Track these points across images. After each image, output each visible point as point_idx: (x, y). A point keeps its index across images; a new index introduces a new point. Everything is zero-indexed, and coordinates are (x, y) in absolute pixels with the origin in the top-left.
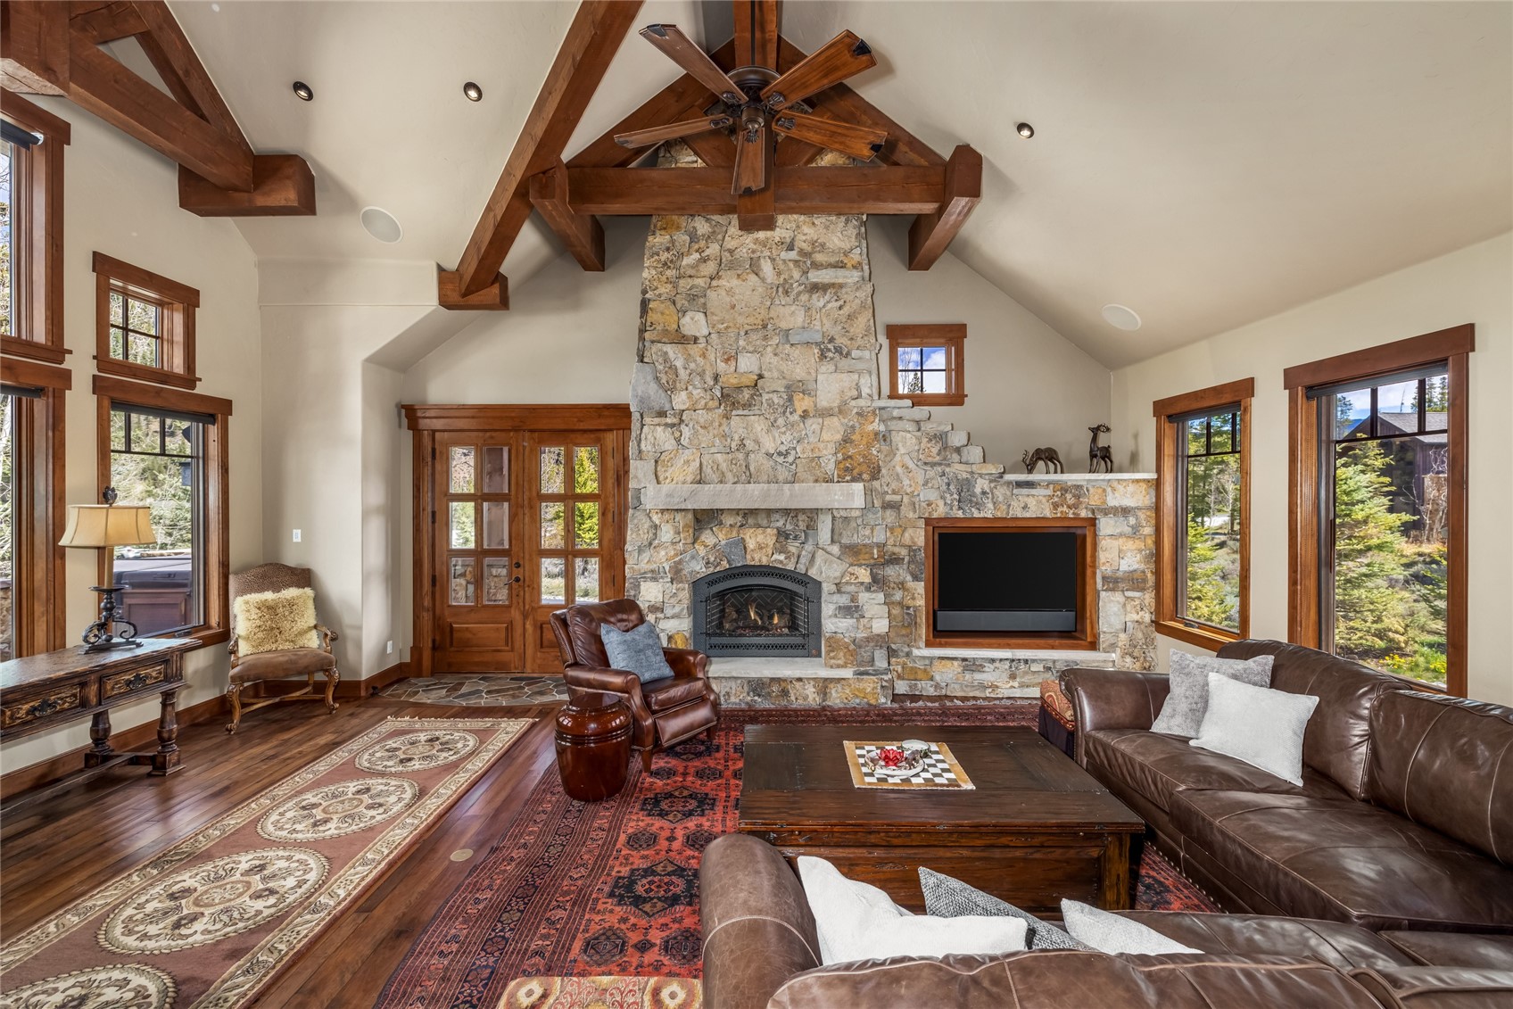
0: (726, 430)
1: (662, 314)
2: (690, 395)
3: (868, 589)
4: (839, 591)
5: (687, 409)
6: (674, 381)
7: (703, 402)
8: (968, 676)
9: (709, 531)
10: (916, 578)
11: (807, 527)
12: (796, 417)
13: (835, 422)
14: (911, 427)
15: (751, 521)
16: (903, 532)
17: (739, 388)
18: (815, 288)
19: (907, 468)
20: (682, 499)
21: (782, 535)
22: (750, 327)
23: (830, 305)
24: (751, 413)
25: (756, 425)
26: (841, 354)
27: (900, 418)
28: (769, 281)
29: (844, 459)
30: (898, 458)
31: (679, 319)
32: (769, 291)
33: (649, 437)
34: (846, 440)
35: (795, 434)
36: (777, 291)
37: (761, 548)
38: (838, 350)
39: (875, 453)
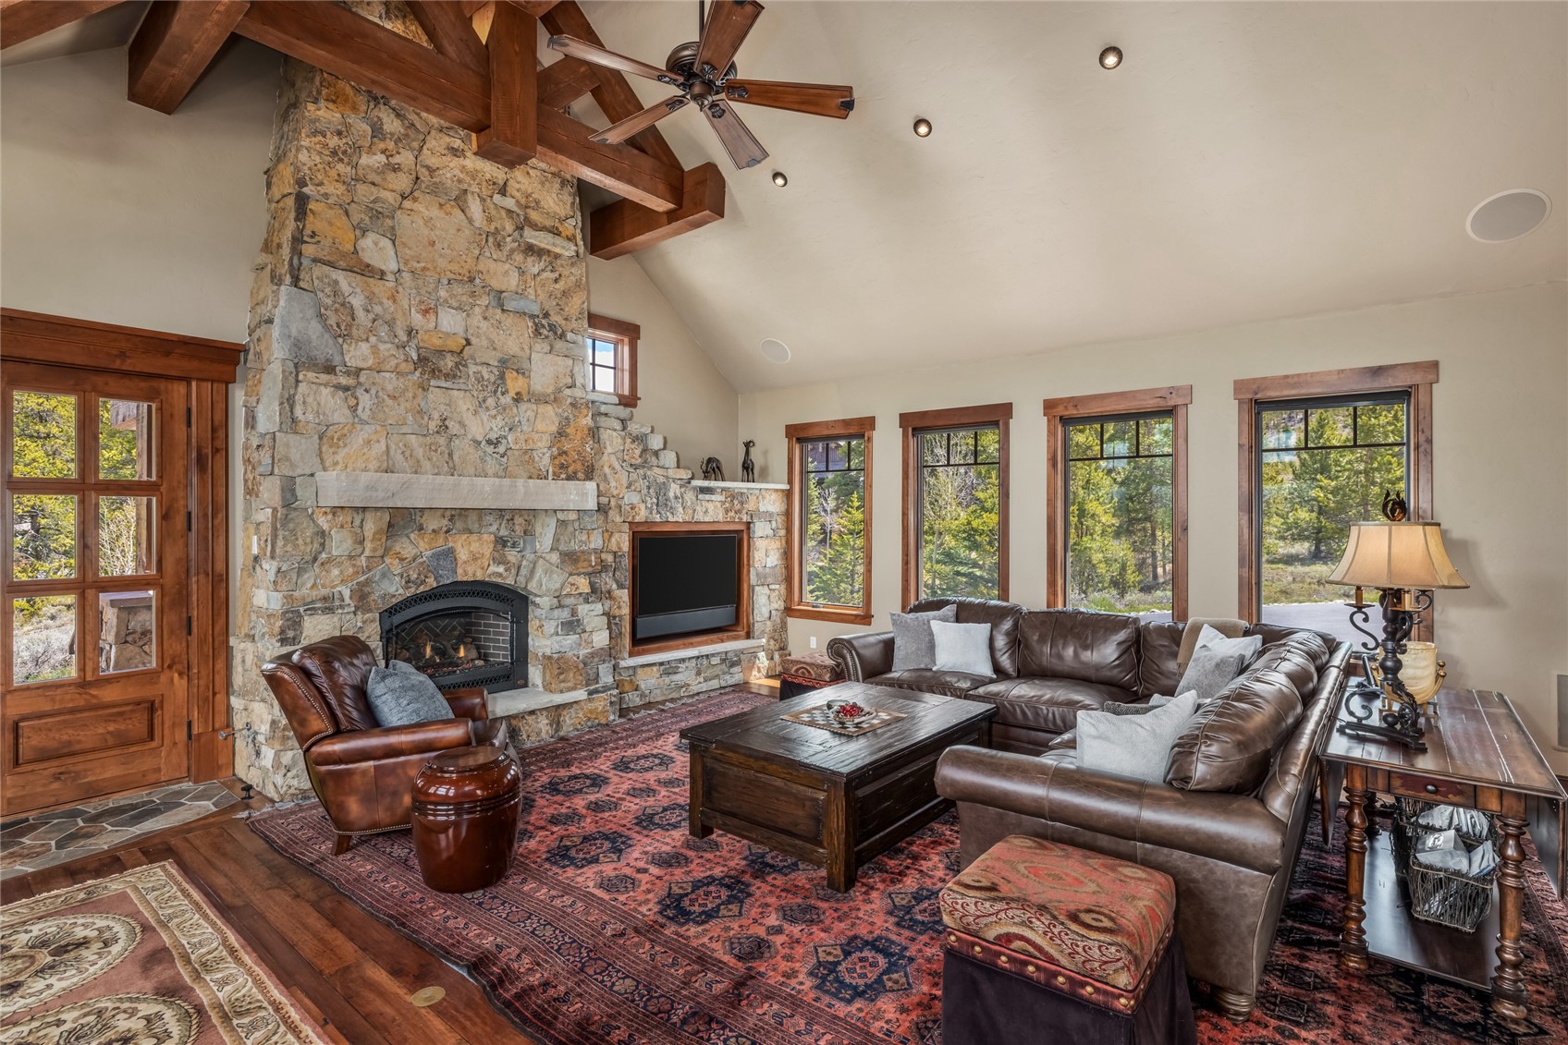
0: (423, 404)
1: (330, 224)
2: (375, 349)
3: (587, 601)
4: (560, 606)
5: (369, 369)
6: (349, 326)
7: (393, 362)
8: (667, 680)
9: (405, 539)
10: (620, 586)
11: (525, 532)
12: (506, 400)
13: (549, 410)
14: (618, 425)
15: (459, 525)
16: (610, 536)
17: (440, 353)
18: (530, 250)
19: (614, 469)
20: (390, 494)
21: (501, 542)
22: (454, 277)
23: (545, 275)
24: (456, 386)
25: (461, 403)
26: (555, 333)
27: (606, 415)
28: (477, 224)
29: (559, 455)
30: (605, 458)
31: (356, 240)
32: (478, 238)
33: (310, 400)
34: (561, 433)
35: (506, 419)
36: (487, 241)
37: (475, 559)
38: (552, 328)
39: (589, 449)
